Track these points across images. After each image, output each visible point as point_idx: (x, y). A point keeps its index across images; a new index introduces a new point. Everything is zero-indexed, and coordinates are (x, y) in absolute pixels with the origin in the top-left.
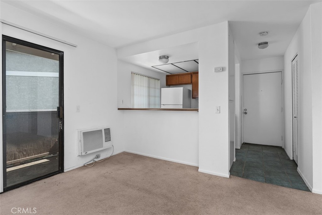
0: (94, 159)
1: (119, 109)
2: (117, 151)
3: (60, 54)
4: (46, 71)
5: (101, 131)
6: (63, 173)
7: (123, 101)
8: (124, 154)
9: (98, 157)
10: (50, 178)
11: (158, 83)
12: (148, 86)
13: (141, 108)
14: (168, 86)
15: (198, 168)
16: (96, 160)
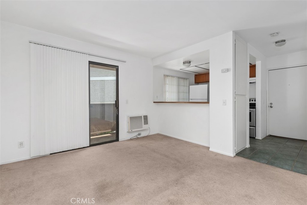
0: (137, 135)
1: (154, 102)
2: (152, 133)
3: (117, 67)
4: (110, 76)
5: (141, 117)
6: (118, 142)
7: (157, 97)
8: (158, 135)
9: (139, 134)
10: (112, 143)
11: (187, 82)
12: (178, 84)
13: (172, 101)
14: (196, 84)
15: (209, 148)
16: (139, 136)
